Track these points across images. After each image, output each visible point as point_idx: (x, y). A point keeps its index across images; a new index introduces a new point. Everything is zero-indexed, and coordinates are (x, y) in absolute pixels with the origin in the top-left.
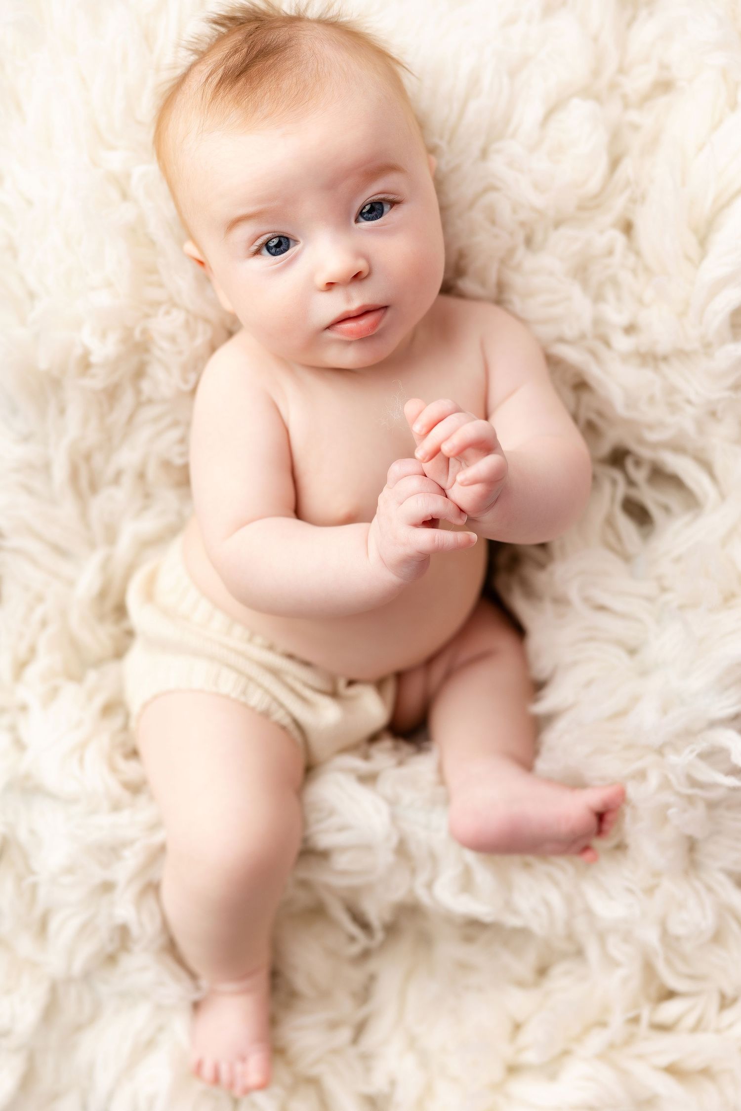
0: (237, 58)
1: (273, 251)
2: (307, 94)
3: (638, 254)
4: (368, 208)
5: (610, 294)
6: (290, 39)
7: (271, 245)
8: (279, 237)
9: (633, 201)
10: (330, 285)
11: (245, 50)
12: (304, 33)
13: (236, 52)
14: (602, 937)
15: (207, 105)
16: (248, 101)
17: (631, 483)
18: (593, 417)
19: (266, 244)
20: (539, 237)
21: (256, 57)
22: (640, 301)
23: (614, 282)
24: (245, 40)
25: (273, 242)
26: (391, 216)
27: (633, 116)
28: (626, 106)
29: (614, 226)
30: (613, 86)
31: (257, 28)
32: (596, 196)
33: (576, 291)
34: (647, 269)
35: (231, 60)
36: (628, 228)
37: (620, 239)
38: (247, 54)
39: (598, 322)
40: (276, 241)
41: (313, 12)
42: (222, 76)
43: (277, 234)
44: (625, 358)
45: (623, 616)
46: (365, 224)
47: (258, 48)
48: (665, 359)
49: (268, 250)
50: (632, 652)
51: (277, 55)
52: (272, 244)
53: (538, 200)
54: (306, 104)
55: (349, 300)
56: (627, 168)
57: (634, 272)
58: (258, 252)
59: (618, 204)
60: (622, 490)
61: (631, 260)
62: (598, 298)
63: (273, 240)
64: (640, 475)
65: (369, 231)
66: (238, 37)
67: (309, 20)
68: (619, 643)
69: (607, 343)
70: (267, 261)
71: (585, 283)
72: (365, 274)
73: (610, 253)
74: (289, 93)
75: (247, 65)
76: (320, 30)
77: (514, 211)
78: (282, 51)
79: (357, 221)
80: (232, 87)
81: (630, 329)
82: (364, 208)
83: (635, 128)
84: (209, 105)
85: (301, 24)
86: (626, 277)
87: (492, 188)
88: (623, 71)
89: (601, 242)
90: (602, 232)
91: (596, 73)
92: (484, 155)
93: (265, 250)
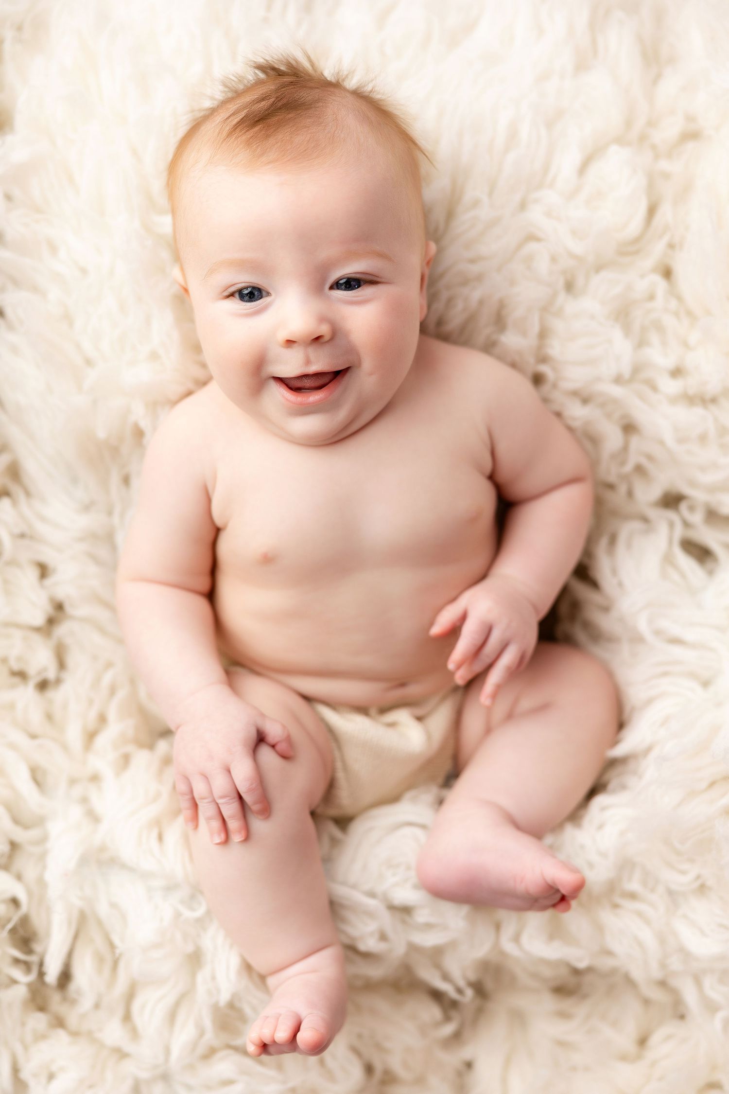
0: (264, 104)
1: (245, 298)
2: (316, 152)
3: (679, 298)
5: (654, 338)
6: (318, 101)
7: (244, 293)
8: (254, 288)
9: (671, 246)
10: (290, 343)
11: (273, 100)
12: (334, 98)
13: (263, 99)
14: (698, 981)
15: (221, 141)
16: (259, 145)
17: (686, 524)
18: (644, 461)
19: (240, 291)
20: (580, 281)
21: (280, 108)
22: (686, 345)
23: (659, 327)
24: (277, 90)
27: (664, 165)
28: (657, 156)
29: (654, 270)
30: (643, 138)
31: (292, 82)
32: (637, 240)
33: (617, 334)
34: (690, 314)
35: (256, 105)
36: (667, 273)
37: (661, 284)
38: (272, 105)
40: (249, 290)
41: (351, 83)
42: (242, 119)
43: (251, 285)
44: (674, 400)
45: (693, 646)
47: (285, 101)
48: (714, 400)
49: (241, 297)
50: (706, 684)
51: (300, 111)
52: (246, 292)
53: (578, 247)
54: (312, 161)
56: (665, 213)
57: (677, 315)
58: (230, 297)
59: (657, 250)
60: (679, 532)
61: (673, 304)
62: (641, 343)
63: (247, 289)
64: (697, 518)
66: (271, 87)
67: (345, 89)
68: (692, 675)
69: (654, 388)
71: (627, 330)
73: (651, 297)
74: (299, 148)
75: (269, 114)
76: (351, 99)
77: (554, 259)
78: (306, 109)
80: (247, 131)
81: (677, 372)
83: (666, 176)
84: (222, 141)
85: (336, 91)
86: (669, 321)
87: (532, 238)
88: (651, 123)
89: (641, 286)
90: (642, 276)
91: (628, 124)
92: (523, 206)
93: (237, 295)
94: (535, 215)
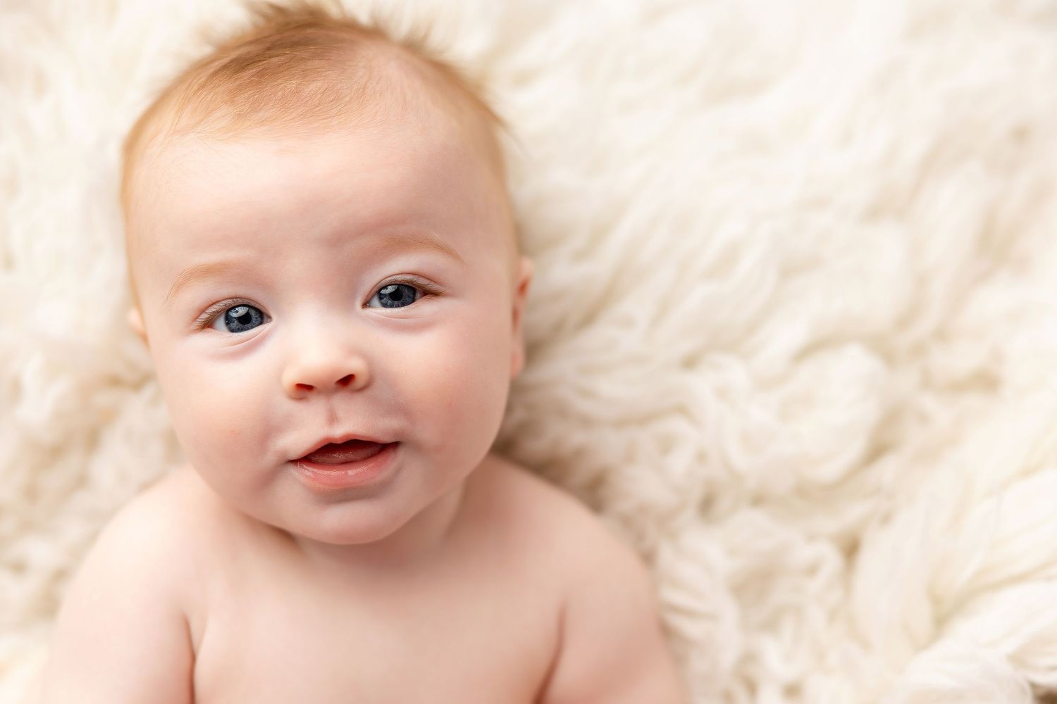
1: (235, 324)
4: (390, 289)
7: (231, 316)
8: (248, 306)
10: (304, 389)
19: (225, 315)
25: (237, 312)
26: (423, 308)
27: (929, 402)
28: (927, 383)
30: (919, 350)
36: (851, 549)
37: (832, 559)
39: (749, 658)
40: (242, 311)
43: (244, 302)
46: (378, 311)
49: (227, 324)
52: (234, 316)
55: (332, 419)
56: (887, 469)
58: (208, 324)
59: (853, 513)
63: (237, 309)
65: (383, 324)
70: (221, 338)
72: (359, 382)
73: (812, 570)
77: (701, 457)
79: (366, 304)
81: (792, 690)
82: (385, 287)
83: (924, 418)
87: (682, 410)
88: (942, 335)
89: (805, 553)
90: (811, 538)
91: (904, 321)
92: (690, 363)
93: (221, 322)
94: (701, 385)
